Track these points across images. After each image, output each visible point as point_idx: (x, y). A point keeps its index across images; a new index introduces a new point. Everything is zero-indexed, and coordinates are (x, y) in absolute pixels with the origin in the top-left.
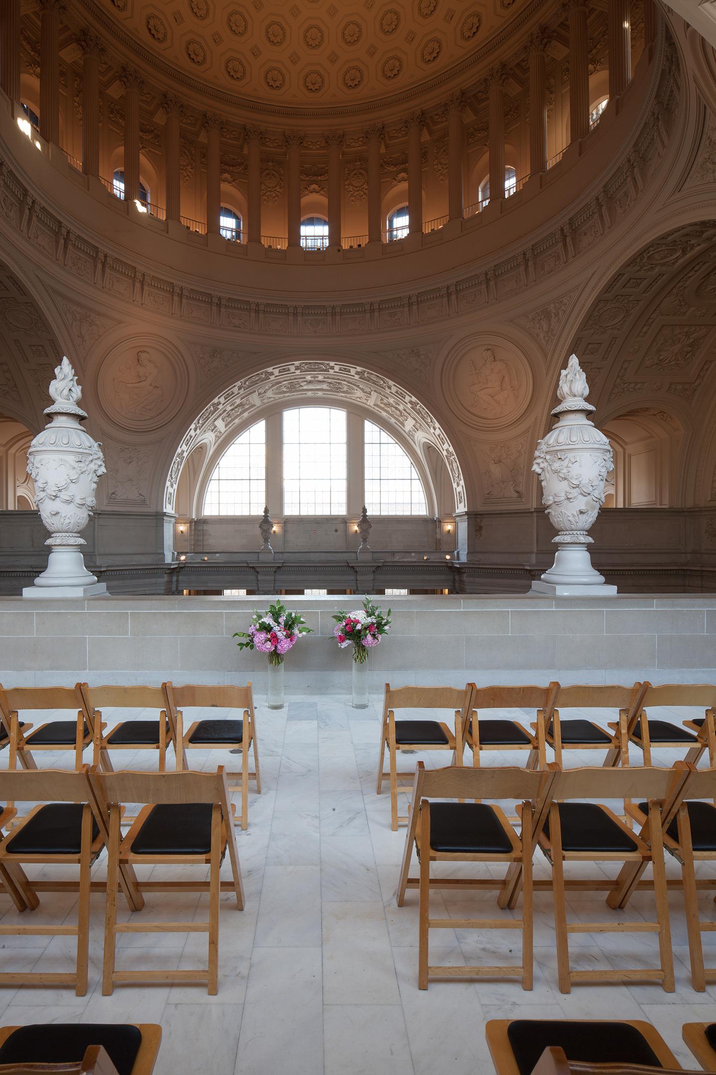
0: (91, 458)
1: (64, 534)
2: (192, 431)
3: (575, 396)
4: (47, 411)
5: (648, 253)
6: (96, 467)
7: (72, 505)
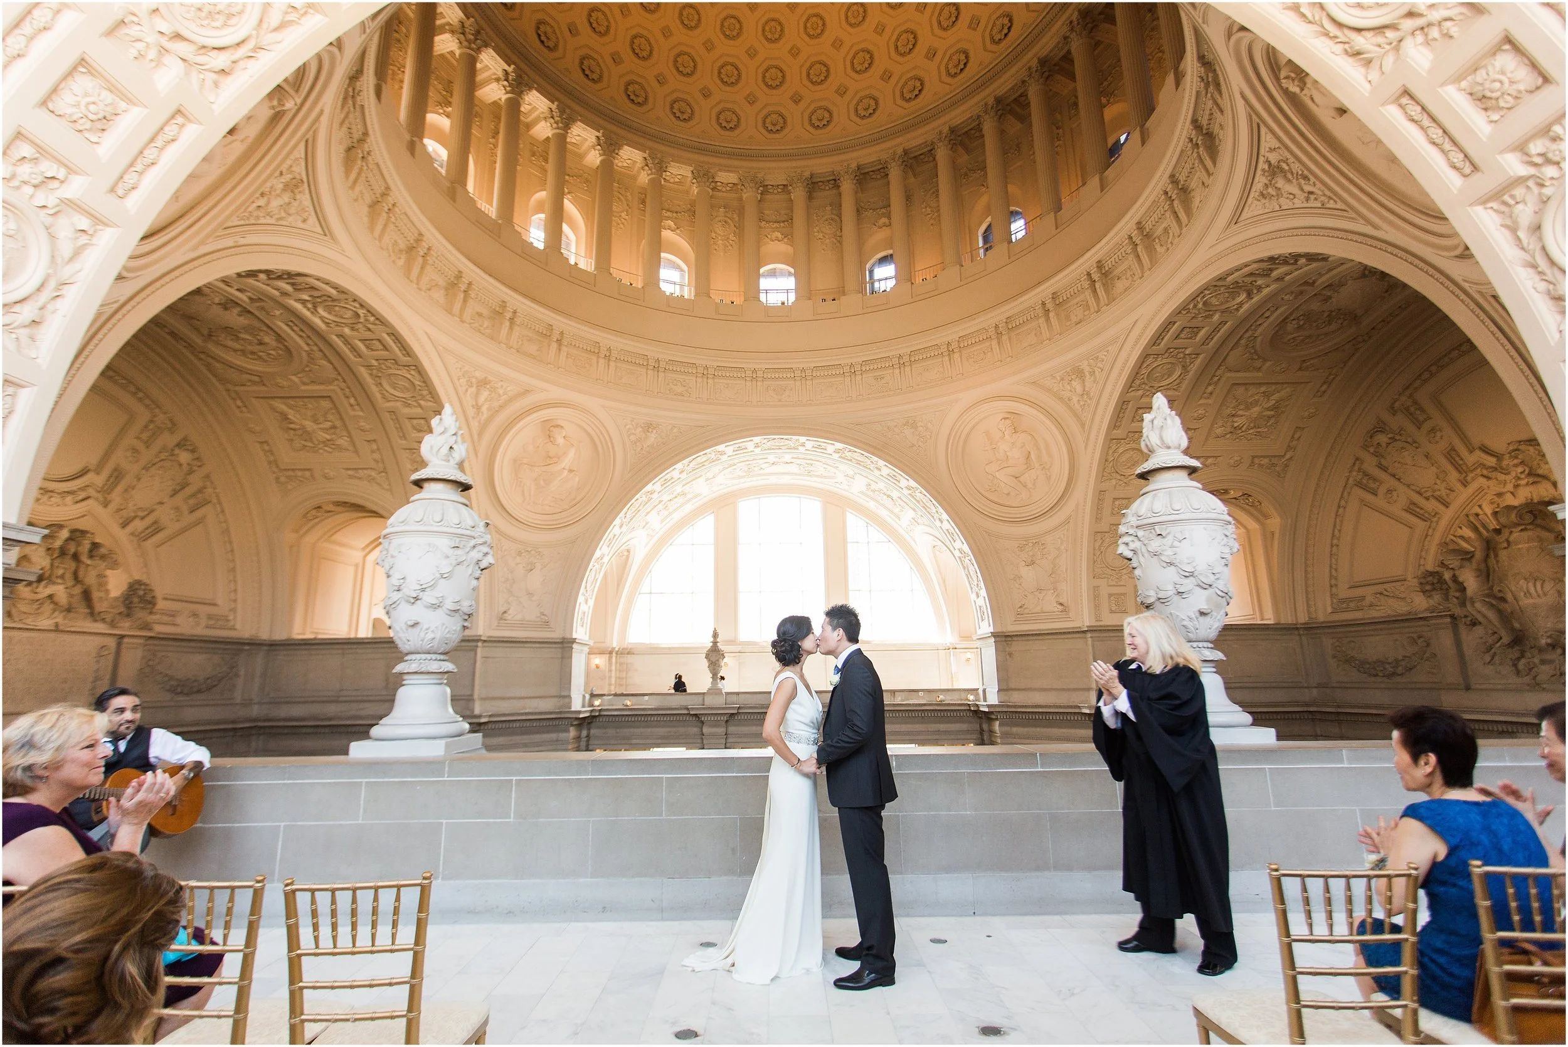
0: (473, 543)
1: (424, 656)
2: (617, 528)
3: (1169, 448)
4: (416, 476)
5: (1203, 297)
6: (479, 556)
7: (439, 611)
